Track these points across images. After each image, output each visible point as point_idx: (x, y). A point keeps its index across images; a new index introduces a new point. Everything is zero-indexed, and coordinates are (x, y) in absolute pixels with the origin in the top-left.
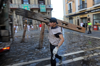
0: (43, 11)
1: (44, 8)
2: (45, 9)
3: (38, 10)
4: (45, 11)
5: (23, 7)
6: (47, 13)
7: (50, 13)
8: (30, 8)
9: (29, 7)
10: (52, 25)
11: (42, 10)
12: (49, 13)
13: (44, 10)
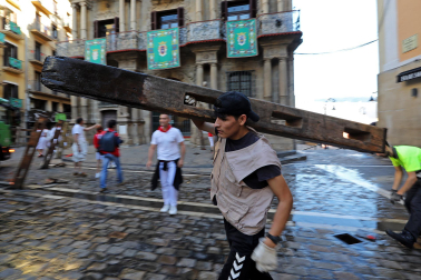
0: (242, 53)
1: (248, 38)
2: (253, 41)
3: (217, 48)
4: (254, 53)
5: (151, 44)
6: (268, 65)
7: (283, 64)
8: (181, 41)
9: (175, 41)
10: (228, 128)
11: (237, 48)
12: (275, 62)
13: (247, 47)
